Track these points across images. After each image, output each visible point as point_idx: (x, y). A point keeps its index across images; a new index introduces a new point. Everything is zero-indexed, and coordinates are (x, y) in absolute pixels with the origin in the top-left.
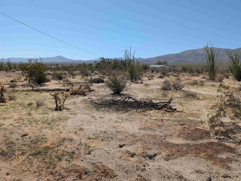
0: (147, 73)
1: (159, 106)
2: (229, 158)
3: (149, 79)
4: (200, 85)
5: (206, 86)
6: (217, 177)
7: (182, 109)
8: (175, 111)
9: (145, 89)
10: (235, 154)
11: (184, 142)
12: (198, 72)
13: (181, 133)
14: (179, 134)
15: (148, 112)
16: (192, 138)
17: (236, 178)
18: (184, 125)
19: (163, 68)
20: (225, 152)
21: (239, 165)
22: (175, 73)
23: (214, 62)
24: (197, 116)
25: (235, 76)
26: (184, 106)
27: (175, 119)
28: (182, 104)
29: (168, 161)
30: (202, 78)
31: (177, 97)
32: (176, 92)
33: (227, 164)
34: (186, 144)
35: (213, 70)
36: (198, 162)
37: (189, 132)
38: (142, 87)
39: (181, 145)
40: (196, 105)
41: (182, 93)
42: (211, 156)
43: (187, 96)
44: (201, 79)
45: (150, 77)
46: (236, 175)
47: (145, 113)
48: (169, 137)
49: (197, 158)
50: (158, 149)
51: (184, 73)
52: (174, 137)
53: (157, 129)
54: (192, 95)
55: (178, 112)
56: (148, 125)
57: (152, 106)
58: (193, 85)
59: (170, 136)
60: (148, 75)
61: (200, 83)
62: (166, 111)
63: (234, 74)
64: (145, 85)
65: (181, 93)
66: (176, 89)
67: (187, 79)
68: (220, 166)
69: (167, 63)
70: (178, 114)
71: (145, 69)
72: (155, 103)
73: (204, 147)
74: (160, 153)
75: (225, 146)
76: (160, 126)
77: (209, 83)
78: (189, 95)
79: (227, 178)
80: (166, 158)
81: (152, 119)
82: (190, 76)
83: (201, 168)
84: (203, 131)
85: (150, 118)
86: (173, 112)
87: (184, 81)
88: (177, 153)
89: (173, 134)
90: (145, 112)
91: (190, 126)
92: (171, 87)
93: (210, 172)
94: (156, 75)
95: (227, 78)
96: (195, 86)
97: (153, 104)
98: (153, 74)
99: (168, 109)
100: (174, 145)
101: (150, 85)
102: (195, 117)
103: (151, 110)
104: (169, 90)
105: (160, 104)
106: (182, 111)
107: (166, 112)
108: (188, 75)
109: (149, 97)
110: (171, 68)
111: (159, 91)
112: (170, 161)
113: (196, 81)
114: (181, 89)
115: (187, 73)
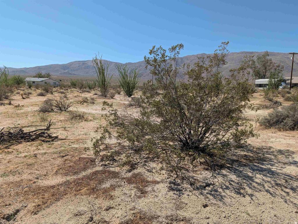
0: (21, 89)
1: (32, 136)
2: (112, 186)
3: (24, 98)
4: (91, 103)
5: (97, 104)
6: (99, 212)
7: (66, 136)
8: (56, 139)
9: (14, 113)
10: (118, 179)
11: (63, 179)
12: (90, 88)
13: (61, 169)
14: (57, 171)
15: (15, 147)
16: (74, 172)
17: (119, 206)
18: (66, 156)
19: (46, 83)
20: (109, 179)
21: (122, 190)
22: (62, 89)
23: (104, 76)
24: (83, 141)
25: (126, 92)
26: (68, 131)
27: (55, 150)
28: (66, 129)
29: (37, 214)
30: (94, 95)
31: (60, 121)
32: (61, 113)
33: (110, 193)
34: (65, 182)
35: (104, 85)
36: (78, 202)
37: (71, 164)
38: (10, 110)
39: (58, 185)
40: (83, 128)
41: (68, 114)
42: (93, 189)
43: (73, 118)
44: (92, 95)
45: (25, 94)
46: (119, 203)
47: (9, 150)
48: (42, 178)
49: (77, 196)
50: (23, 200)
51: (73, 89)
52: (51, 176)
53: (25, 171)
54: (80, 116)
55: (61, 139)
56: (12, 167)
57: (22, 138)
58: (82, 103)
59: (44, 176)
60: (22, 92)
61: (91, 101)
62: (43, 141)
63: (125, 89)
64: (16, 107)
65: (66, 114)
66: (61, 110)
67: (76, 97)
68: (102, 198)
69: (50, 76)
70: (59, 142)
71: (19, 84)
72: (27, 133)
73: (87, 180)
74: (26, 207)
75: (109, 172)
76: (31, 165)
77: (101, 100)
78: (76, 117)
79: (110, 210)
80: (33, 212)
81: (19, 157)
82: (81, 93)
83: (82, 208)
84: (87, 160)
85: (17, 156)
86: (53, 141)
87: (72, 99)
88: (51, 199)
89: (49, 172)
90: (9, 148)
91: (73, 156)
92: (54, 108)
93: (91, 210)
94: (34, 92)
95: (119, 94)
96: (85, 104)
97: (23, 134)
98: (30, 91)
99: (46, 138)
100: (48, 188)
101: (23, 106)
102: (80, 144)
103: (21, 143)
104: (50, 112)
105: (36, 132)
106: (65, 138)
107: (43, 143)
108: (78, 91)
109: (19, 124)
110: (57, 83)
111: (36, 114)
112: (40, 214)
113: (86, 98)
114: (67, 109)
115: (77, 89)
